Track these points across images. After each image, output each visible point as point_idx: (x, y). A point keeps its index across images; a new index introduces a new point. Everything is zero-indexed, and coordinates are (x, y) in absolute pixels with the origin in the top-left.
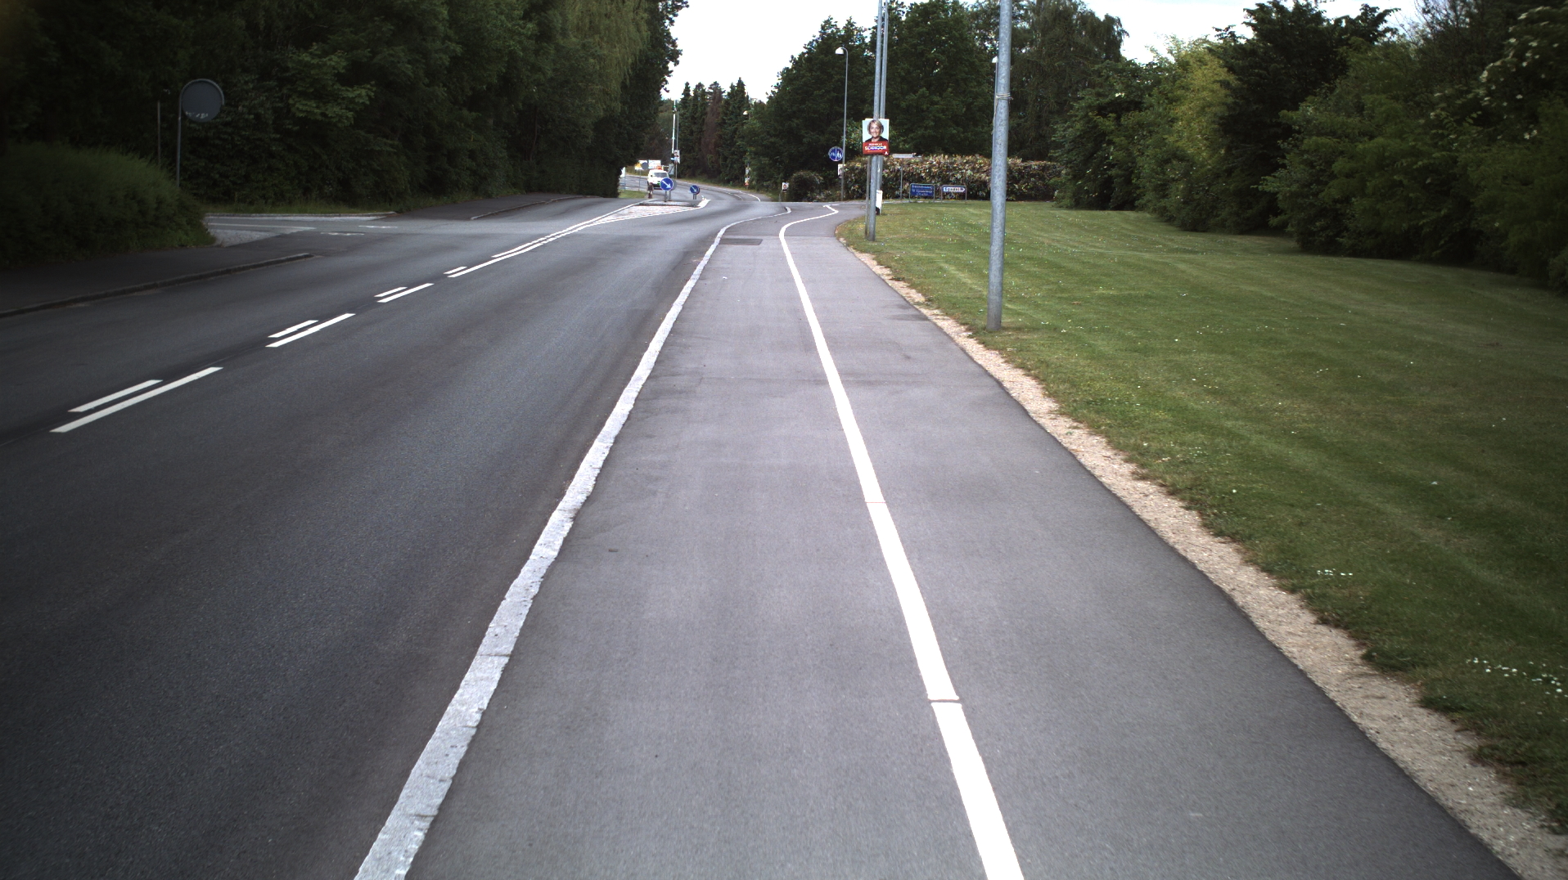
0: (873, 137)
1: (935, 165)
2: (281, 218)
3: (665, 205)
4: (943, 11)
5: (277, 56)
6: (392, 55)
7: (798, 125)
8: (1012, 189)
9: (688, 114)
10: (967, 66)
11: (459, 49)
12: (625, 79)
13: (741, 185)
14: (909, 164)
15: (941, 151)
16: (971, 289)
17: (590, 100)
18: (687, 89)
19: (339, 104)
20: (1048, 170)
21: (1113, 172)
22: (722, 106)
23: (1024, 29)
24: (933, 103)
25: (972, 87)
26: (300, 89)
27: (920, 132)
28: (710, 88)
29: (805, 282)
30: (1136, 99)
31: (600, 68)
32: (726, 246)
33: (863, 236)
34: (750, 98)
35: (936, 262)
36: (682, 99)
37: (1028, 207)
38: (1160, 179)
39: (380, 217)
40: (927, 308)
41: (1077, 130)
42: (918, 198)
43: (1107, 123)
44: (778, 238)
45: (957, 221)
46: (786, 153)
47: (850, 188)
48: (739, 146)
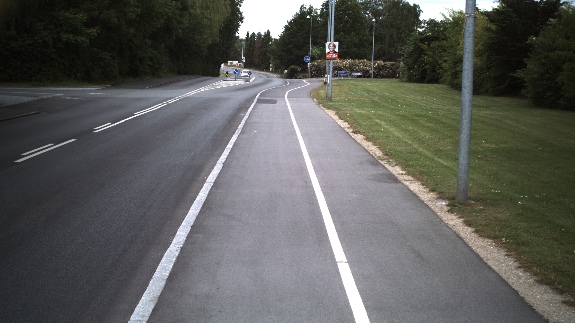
0: (330, 51)
1: (347, 64)
3: (234, 81)
4: (350, 1)
5: (55, 14)
6: (107, 14)
7: (291, 47)
8: (379, 74)
9: (248, 44)
10: (359, 24)
11: (140, 11)
12: (221, 28)
13: (269, 71)
14: (337, 63)
15: (349, 58)
17: (206, 36)
18: (248, 34)
19: (83, 36)
20: (394, 66)
21: (427, 67)
22: (261, 41)
23: (380, 9)
24: (346, 38)
25: (362, 32)
26: (65, 29)
28: (257, 34)
30: (436, 36)
31: (210, 23)
32: (259, 104)
33: (325, 98)
34: (272, 37)
35: (372, 118)
36: (246, 38)
37: (388, 81)
38: (454, 71)
39: (102, 88)
40: (390, 165)
41: (410, 49)
42: (341, 77)
43: (424, 46)
44: (285, 99)
45: (364, 89)
46: (286, 59)
47: (314, 73)
48: (268, 56)
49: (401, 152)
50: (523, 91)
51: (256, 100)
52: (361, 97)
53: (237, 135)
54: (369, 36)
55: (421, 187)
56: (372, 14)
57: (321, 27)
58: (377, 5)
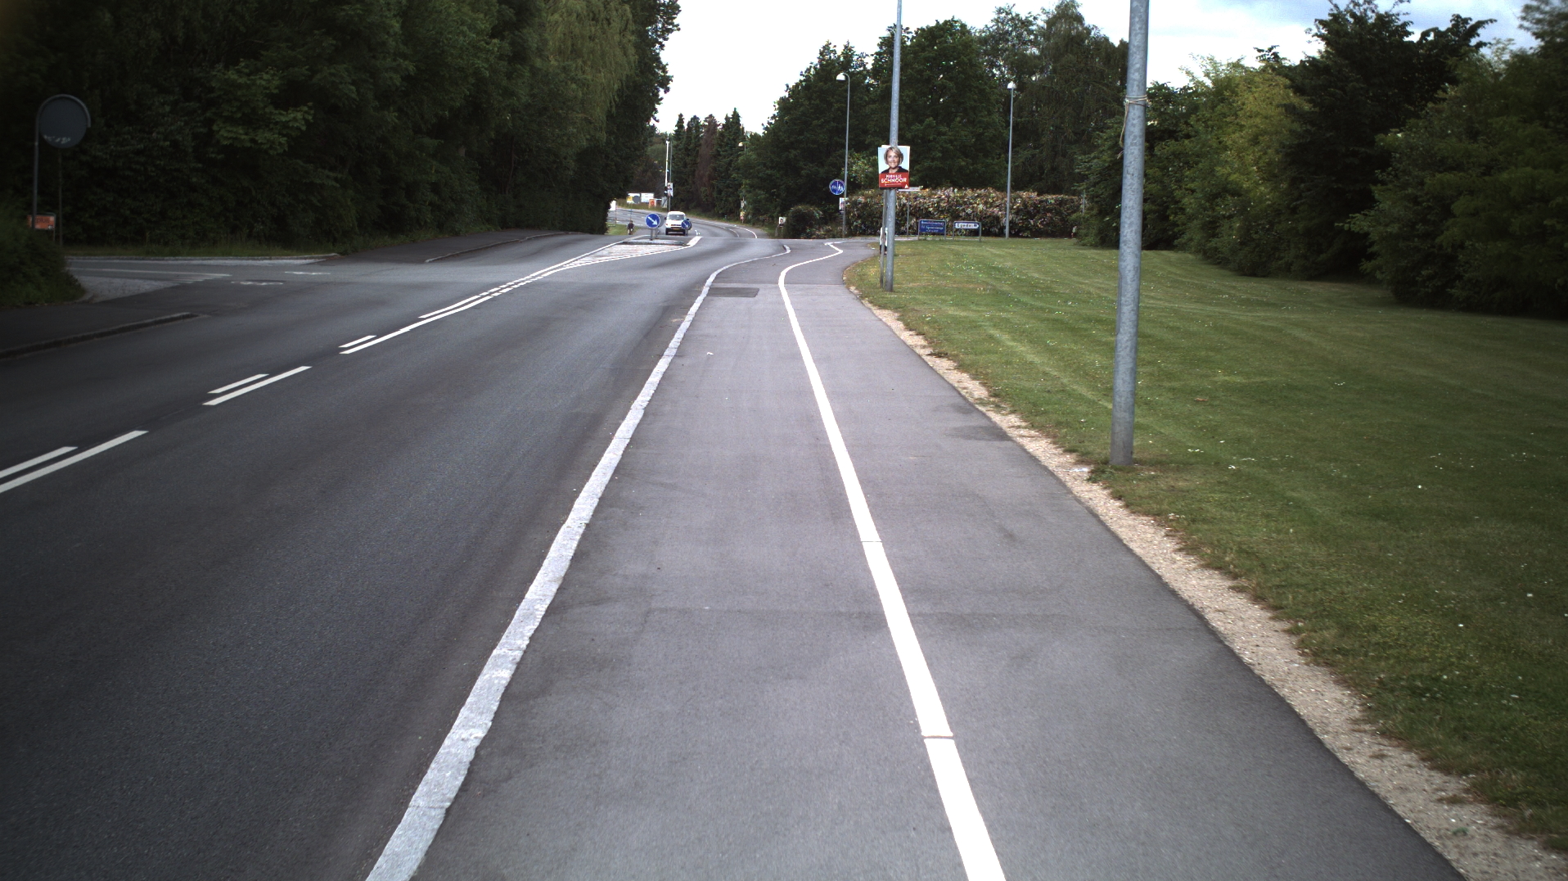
0: (890, 168)
1: (943, 199)
2: (199, 262)
3: (649, 244)
4: (951, 35)
5: (201, 74)
6: (333, 75)
7: (796, 156)
8: (1026, 225)
9: (681, 146)
10: (976, 94)
11: (412, 67)
12: (611, 107)
13: (737, 219)
14: (915, 198)
15: (949, 185)
17: (571, 129)
18: (681, 121)
19: (271, 130)
20: (1066, 204)
22: (717, 139)
23: (1033, 56)
25: (982, 116)
26: (225, 114)
27: (927, 164)
28: (705, 121)
30: (1171, 128)
31: (583, 94)
32: (716, 298)
33: (879, 286)
34: (745, 130)
35: (981, 326)
36: (676, 131)
37: (1049, 245)
39: (317, 260)
40: (998, 412)
41: (1105, 161)
42: (926, 234)
44: (778, 288)
45: (980, 263)
46: (783, 187)
47: (855, 224)
48: (734, 178)
49: (1030, 390)
50: (1366, 266)
51: (706, 290)
52: (968, 282)
53: (670, 359)
54: (1002, 126)
55: (1052, 446)
56: (1012, 67)
57: (874, 102)
58: (1025, 43)
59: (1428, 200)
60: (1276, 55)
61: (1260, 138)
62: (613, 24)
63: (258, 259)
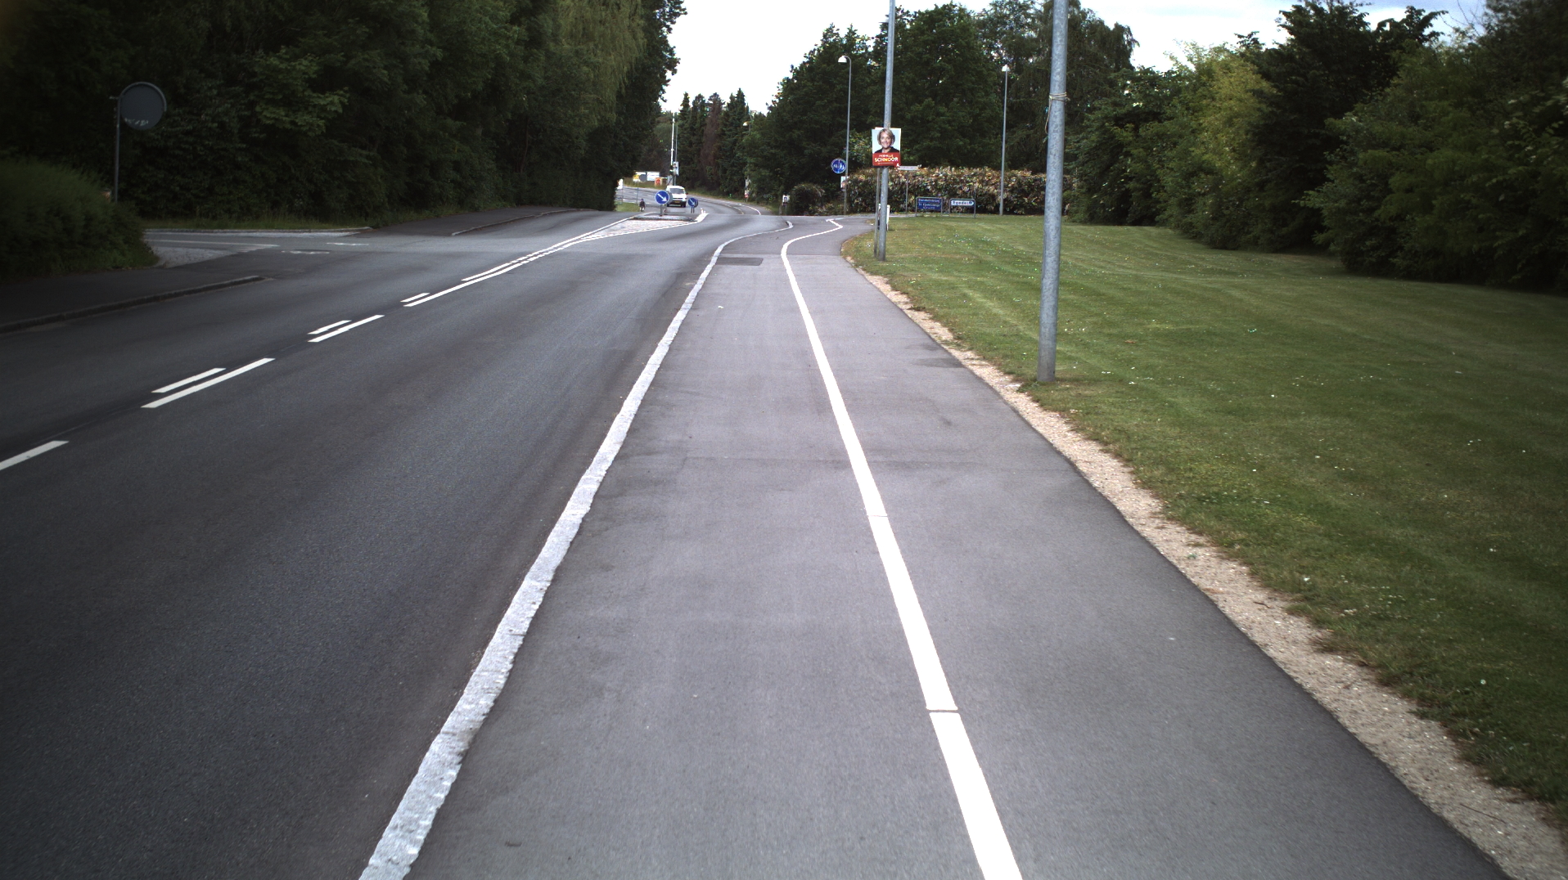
0: (883, 148)
1: (941, 178)
2: (246, 234)
3: (660, 219)
4: (949, 19)
5: (244, 60)
6: (367, 60)
7: (799, 136)
8: (1021, 203)
9: (687, 126)
10: (973, 76)
11: (439, 54)
12: (621, 88)
13: (741, 197)
14: (914, 177)
15: (947, 163)
16: (1005, 322)
17: (583, 110)
18: (686, 100)
19: (310, 113)
21: (1131, 185)
22: (722, 118)
23: (1031, 39)
24: (939, 114)
25: (979, 97)
26: (267, 95)
27: (926, 143)
28: (710, 99)
29: (813, 313)
30: (1155, 109)
31: (595, 76)
32: (724, 266)
33: (873, 256)
34: (750, 109)
35: (958, 287)
36: (681, 111)
37: (1040, 222)
38: (1185, 193)
39: (353, 233)
40: (958, 349)
41: (1093, 141)
42: (925, 212)
43: (1125, 134)
44: (780, 258)
45: (970, 237)
46: (787, 165)
47: (856, 201)
48: (738, 157)
50: (1319, 238)
51: (714, 259)
52: (956, 253)
53: (686, 311)
54: (997, 106)
55: (996, 371)
56: (1009, 49)
58: (1022, 26)
59: (1372, 178)
60: (1256, 41)
61: (1234, 120)
62: (622, 9)
63: (298, 232)
